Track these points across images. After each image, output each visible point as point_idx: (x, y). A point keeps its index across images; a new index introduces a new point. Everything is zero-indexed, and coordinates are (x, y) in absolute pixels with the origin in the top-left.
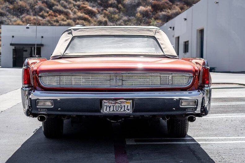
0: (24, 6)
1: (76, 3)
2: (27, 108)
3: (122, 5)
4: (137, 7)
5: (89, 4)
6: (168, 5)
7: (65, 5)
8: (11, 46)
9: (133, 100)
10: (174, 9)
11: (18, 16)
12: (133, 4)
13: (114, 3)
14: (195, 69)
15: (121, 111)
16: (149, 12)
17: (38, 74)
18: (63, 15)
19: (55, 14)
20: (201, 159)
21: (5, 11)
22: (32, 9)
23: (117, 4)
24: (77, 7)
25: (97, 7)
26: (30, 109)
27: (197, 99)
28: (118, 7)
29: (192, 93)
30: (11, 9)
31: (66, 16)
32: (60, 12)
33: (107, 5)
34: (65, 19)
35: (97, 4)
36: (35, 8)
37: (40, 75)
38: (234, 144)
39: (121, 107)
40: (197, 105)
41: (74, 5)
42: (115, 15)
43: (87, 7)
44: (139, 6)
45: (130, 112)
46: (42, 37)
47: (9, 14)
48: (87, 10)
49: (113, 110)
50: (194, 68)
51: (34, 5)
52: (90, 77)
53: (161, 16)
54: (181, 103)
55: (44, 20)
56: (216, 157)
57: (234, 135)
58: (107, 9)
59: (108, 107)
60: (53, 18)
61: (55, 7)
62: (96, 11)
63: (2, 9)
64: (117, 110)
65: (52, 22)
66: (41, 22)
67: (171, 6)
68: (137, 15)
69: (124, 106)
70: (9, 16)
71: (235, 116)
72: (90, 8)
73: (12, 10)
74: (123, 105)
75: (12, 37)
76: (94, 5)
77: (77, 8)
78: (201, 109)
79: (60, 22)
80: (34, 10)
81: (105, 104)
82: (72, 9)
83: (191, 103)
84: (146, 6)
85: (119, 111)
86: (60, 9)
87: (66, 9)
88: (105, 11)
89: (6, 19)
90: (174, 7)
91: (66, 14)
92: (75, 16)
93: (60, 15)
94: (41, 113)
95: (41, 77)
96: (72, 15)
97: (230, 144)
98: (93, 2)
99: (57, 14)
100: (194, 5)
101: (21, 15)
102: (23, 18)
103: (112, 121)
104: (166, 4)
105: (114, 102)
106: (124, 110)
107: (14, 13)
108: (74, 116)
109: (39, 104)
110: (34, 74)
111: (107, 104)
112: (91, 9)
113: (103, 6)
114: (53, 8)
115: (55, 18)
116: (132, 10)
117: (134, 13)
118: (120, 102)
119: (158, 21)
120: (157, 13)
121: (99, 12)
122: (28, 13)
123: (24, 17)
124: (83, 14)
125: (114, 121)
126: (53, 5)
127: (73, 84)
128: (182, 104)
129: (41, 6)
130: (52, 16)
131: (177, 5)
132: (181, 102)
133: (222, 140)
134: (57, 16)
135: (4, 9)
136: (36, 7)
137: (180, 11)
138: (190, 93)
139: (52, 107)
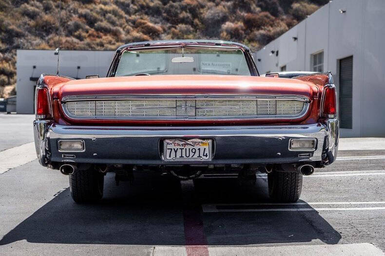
0: (52, 22)
1: (130, 18)
2: (42, 153)
3: (199, 20)
4: (223, 23)
5: (149, 18)
6: (269, 20)
7: (113, 20)
8: (32, 82)
9: (213, 139)
10: (278, 26)
11: (42, 38)
12: (216, 18)
13: (188, 17)
14: (313, 90)
15: (194, 158)
16: (241, 31)
17: (60, 99)
18: (110, 35)
19: (98, 34)
20: (323, 233)
21: (23, 30)
22: (63, 26)
23: (192, 19)
24: (132, 23)
25: (161, 23)
26: (48, 155)
27: (316, 138)
28: (193, 22)
29: (307, 128)
30: (31, 27)
31: (114, 37)
32: (106, 31)
33: (177, 20)
34: (113, 41)
35: (161, 18)
36: (69, 25)
37: (63, 99)
38: (375, 211)
39: (194, 151)
40: (316, 148)
41: (127, 21)
42: (189, 34)
43: (146, 23)
44: (226, 21)
45: (208, 158)
46: (79, 68)
47: (29, 34)
48: (146, 28)
49: (182, 156)
50: (311, 88)
51: (66, 21)
52: (144, 104)
53: (259, 36)
54: (290, 144)
55: (82, 42)
56: (347, 230)
57: (374, 200)
58: (177, 26)
59: (173, 150)
60: (95, 40)
61: (97, 23)
62: (161, 29)
63: (19, 26)
64: (188, 155)
65: (93, 46)
66: (77, 46)
67: (273, 21)
68: (222, 34)
69: (199, 149)
70: (29, 37)
71: (374, 174)
72: (151, 25)
73: (34, 29)
74: (197, 147)
75: (32, 68)
76: (158, 20)
77: (131, 25)
78: (322, 154)
79: (105, 45)
80: (67, 27)
81: (169, 147)
82: (123, 26)
83: (307, 145)
84: (236, 22)
85: (190, 157)
86: (106, 26)
87: (115, 26)
88: (173, 29)
89: (25, 41)
90: (279, 23)
91: (115, 34)
92: (129, 37)
93: (105, 35)
94: (65, 161)
95: (65, 103)
96: (123, 36)
97: (370, 211)
98: (155, 16)
99: (101, 34)
100: (308, 16)
101: (48, 35)
102: (50, 39)
103: (180, 177)
104: (265, 18)
105: (183, 143)
106: (199, 156)
107: (37, 32)
108: (119, 166)
109: (62, 147)
110: (54, 99)
111: (172, 146)
112: (152, 27)
113: (170, 21)
114: (96, 24)
115: (98, 40)
116: (213, 27)
117: (218, 32)
118: (193, 142)
119: (254, 44)
120: (252, 31)
121: (165, 31)
122: (57, 32)
123: (52, 38)
124: (141, 33)
125: (183, 177)
126: (96, 20)
127: (117, 114)
128: (292, 146)
129: (78, 22)
130: (94, 36)
131: (282, 20)
132: (291, 142)
133: (356, 206)
134: (101, 37)
135: (22, 26)
136: (69, 23)
137: (287, 28)
138: (304, 128)
139: (84, 151)
